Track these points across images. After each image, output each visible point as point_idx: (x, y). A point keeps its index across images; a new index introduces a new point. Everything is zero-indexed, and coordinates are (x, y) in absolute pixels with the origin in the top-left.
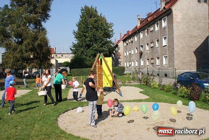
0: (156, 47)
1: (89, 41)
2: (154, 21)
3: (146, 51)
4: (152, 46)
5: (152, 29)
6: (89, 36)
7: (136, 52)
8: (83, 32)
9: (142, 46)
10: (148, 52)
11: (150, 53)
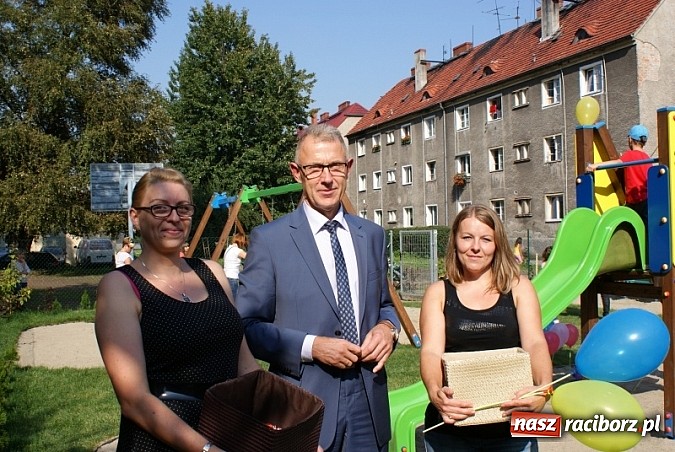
0: (546, 160)
1: (231, 134)
2: (539, 75)
3: (485, 175)
4: (519, 158)
5: (524, 102)
6: (230, 114)
7: (428, 178)
8: (204, 100)
9: (464, 159)
10: (501, 177)
11: (509, 183)
